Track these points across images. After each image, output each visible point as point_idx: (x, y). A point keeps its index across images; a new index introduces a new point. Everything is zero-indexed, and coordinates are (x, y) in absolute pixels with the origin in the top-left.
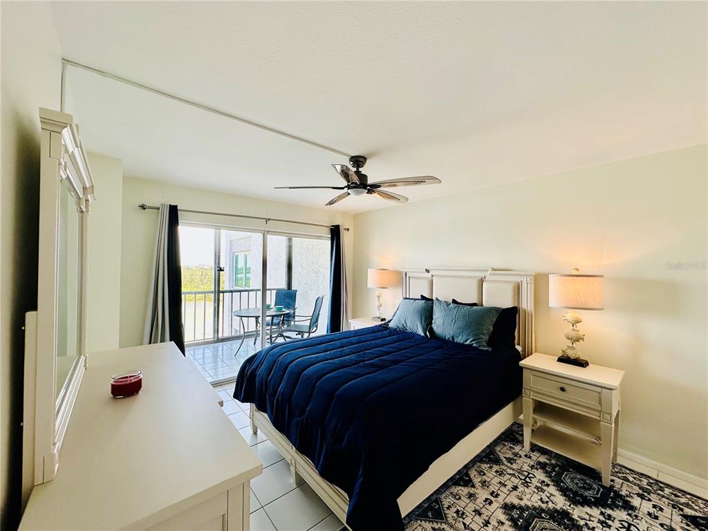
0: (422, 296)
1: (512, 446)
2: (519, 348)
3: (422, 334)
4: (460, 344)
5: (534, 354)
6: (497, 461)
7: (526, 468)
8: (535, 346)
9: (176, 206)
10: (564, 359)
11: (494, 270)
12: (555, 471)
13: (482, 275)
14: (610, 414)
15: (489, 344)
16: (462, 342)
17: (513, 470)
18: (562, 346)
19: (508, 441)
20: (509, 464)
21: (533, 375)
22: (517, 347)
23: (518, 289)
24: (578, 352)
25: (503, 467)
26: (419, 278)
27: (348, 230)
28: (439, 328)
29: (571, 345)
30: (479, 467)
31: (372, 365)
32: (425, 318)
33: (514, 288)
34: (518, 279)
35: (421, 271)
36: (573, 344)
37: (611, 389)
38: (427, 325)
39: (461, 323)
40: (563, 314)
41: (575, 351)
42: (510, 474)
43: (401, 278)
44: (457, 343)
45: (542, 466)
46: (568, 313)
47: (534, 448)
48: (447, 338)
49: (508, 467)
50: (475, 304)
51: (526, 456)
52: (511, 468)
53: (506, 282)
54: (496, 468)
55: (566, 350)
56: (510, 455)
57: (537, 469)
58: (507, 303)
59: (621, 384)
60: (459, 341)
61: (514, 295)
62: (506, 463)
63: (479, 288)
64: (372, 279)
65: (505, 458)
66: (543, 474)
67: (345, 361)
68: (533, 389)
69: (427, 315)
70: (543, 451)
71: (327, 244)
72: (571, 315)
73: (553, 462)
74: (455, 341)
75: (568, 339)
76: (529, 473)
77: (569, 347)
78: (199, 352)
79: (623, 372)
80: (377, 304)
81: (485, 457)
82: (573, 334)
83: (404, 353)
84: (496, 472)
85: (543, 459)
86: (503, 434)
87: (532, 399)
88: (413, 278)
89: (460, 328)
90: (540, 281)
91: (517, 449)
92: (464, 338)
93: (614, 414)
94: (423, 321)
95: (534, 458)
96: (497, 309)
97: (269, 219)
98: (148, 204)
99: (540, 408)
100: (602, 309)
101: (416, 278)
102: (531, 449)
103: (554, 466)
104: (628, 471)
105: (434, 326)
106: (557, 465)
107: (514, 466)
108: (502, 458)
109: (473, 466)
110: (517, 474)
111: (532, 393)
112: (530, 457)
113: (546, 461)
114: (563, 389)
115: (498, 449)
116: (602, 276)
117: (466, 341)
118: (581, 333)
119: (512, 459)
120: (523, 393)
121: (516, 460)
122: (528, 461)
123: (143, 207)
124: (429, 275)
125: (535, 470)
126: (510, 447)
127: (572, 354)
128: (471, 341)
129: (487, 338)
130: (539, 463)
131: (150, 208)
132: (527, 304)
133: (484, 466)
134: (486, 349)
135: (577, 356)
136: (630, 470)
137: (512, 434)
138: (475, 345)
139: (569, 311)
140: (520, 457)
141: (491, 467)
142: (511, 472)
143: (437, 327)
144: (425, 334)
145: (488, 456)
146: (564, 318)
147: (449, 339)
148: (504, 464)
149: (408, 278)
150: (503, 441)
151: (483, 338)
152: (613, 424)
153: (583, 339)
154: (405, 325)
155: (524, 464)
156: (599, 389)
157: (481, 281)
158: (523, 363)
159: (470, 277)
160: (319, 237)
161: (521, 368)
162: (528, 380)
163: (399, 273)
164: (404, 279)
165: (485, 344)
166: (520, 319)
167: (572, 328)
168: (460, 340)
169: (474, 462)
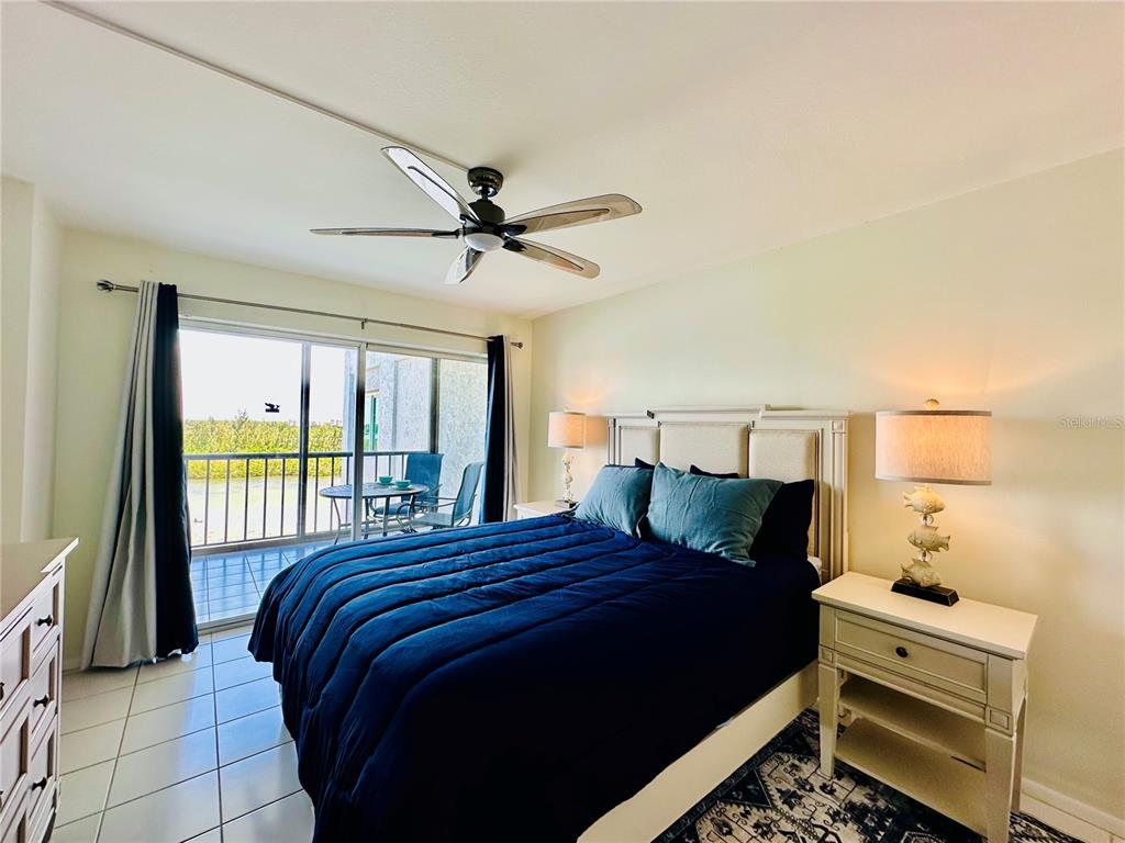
0: (637, 460)
1: (797, 762)
2: (816, 562)
3: (629, 532)
4: (695, 551)
5: (847, 574)
6: (761, 800)
7: (822, 817)
8: (849, 560)
9: (174, 287)
10: (907, 587)
11: (768, 408)
12: (883, 828)
13: (746, 419)
14: (1009, 714)
15: (754, 552)
16: (700, 548)
17: (794, 822)
18: (904, 558)
19: (787, 751)
20: (786, 808)
21: (839, 619)
22: (812, 559)
23: (816, 444)
24: (936, 571)
25: (772, 814)
26: (637, 428)
27: (520, 345)
28: (659, 521)
29: (920, 558)
30: (721, 813)
31: (492, 594)
32: (636, 500)
33: (809, 441)
34: (816, 426)
35: (642, 415)
36: (924, 555)
37: (1011, 659)
38: (638, 515)
39: (700, 511)
40: (904, 494)
41: (928, 571)
42: (784, 833)
43: (607, 429)
44: (691, 550)
45: (856, 813)
46: (915, 491)
47: (841, 770)
48: (673, 540)
49: (783, 814)
50: (734, 476)
51: (823, 787)
52: (788, 818)
53: (793, 431)
54: (756, 815)
55: (912, 566)
56: (790, 786)
57: (845, 822)
58: (793, 472)
59: (1032, 645)
60: (694, 547)
61: (809, 456)
62: (779, 803)
63: (742, 446)
64: (556, 430)
65: (779, 791)
66: (857, 836)
67: (441, 583)
68: (840, 651)
69: (640, 494)
70: (861, 780)
71: (481, 369)
72: (922, 495)
73: (881, 804)
74: (689, 544)
75: (915, 544)
76: (827, 832)
77: (916, 562)
78: (215, 564)
79: (1035, 617)
80: (564, 476)
81: (737, 788)
82: (926, 535)
83: (574, 568)
84: (757, 826)
85: (859, 797)
86: (780, 734)
87: (838, 668)
88: (626, 428)
89: (698, 521)
90: (859, 428)
91: (807, 769)
92: (705, 540)
93: (1016, 711)
94: (631, 507)
95: (841, 794)
96: (770, 484)
97: (366, 320)
98: (114, 281)
99: (855, 687)
100: (988, 483)
101: (631, 428)
102: (836, 772)
103: (882, 815)
104: (1044, 833)
105: (650, 516)
106: (890, 814)
107: (797, 813)
108: (773, 792)
109: (708, 810)
110: (800, 834)
111: (837, 656)
112: (832, 792)
113: (867, 801)
114: (902, 653)
115: (766, 768)
116: (987, 414)
117: (708, 546)
118: (942, 533)
119: (794, 795)
120: (820, 655)
121: (800, 797)
122: (828, 800)
123: (105, 286)
124: (653, 423)
125: (840, 825)
126: (793, 766)
127: (922, 576)
128: (716, 548)
129: (751, 540)
130: (851, 807)
131: (120, 288)
132: (833, 474)
133: (733, 811)
134: (744, 562)
135: (934, 582)
136: (1049, 829)
137: (798, 735)
138: (723, 554)
139: (917, 486)
140: (812, 790)
141: (746, 815)
142: (789, 827)
143: (656, 519)
144: (634, 531)
145: (744, 787)
146: (906, 502)
147: (676, 541)
148: (774, 808)
149: (617, 427)
150: (779, 751)
151: (740, 542)
152: (1015, 734)
153: (946, 546)
154: (600, 514)
155: (818, 807)
156: (982, 657)
157: (746, 433)
158: (820, 593)
159: (726, 424)
160: (470, 358)
161: (816, 605)
162: (831, 630)
163: (604, 420)
164: (612, 430)
165: (747, 555)
166: (818, 505)
167: (923, 522)
168: (696, 543)
169: (710, 800)
